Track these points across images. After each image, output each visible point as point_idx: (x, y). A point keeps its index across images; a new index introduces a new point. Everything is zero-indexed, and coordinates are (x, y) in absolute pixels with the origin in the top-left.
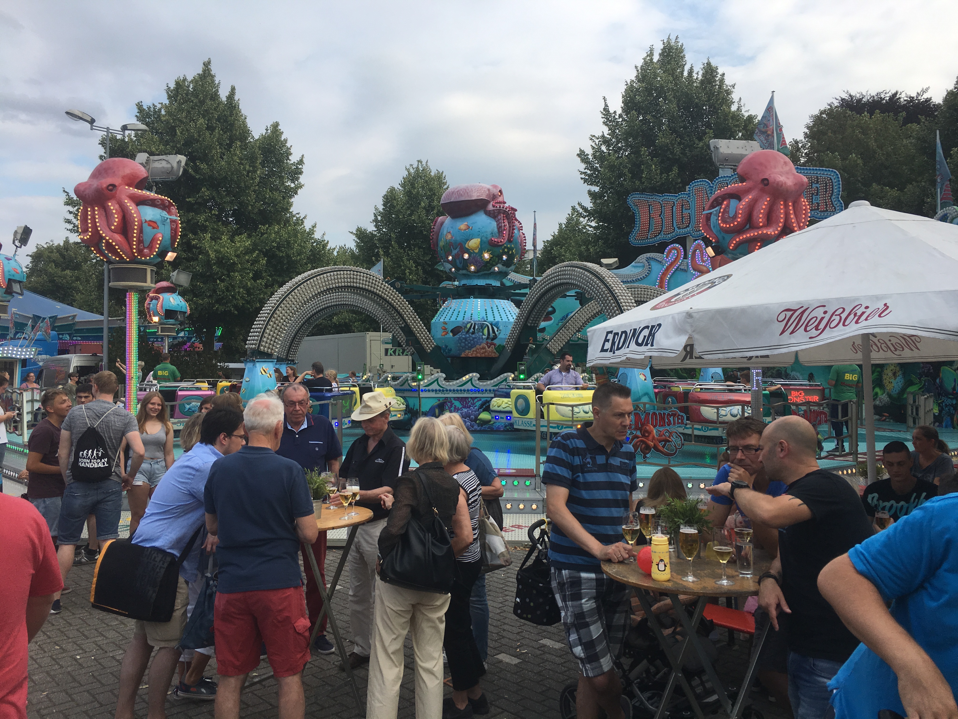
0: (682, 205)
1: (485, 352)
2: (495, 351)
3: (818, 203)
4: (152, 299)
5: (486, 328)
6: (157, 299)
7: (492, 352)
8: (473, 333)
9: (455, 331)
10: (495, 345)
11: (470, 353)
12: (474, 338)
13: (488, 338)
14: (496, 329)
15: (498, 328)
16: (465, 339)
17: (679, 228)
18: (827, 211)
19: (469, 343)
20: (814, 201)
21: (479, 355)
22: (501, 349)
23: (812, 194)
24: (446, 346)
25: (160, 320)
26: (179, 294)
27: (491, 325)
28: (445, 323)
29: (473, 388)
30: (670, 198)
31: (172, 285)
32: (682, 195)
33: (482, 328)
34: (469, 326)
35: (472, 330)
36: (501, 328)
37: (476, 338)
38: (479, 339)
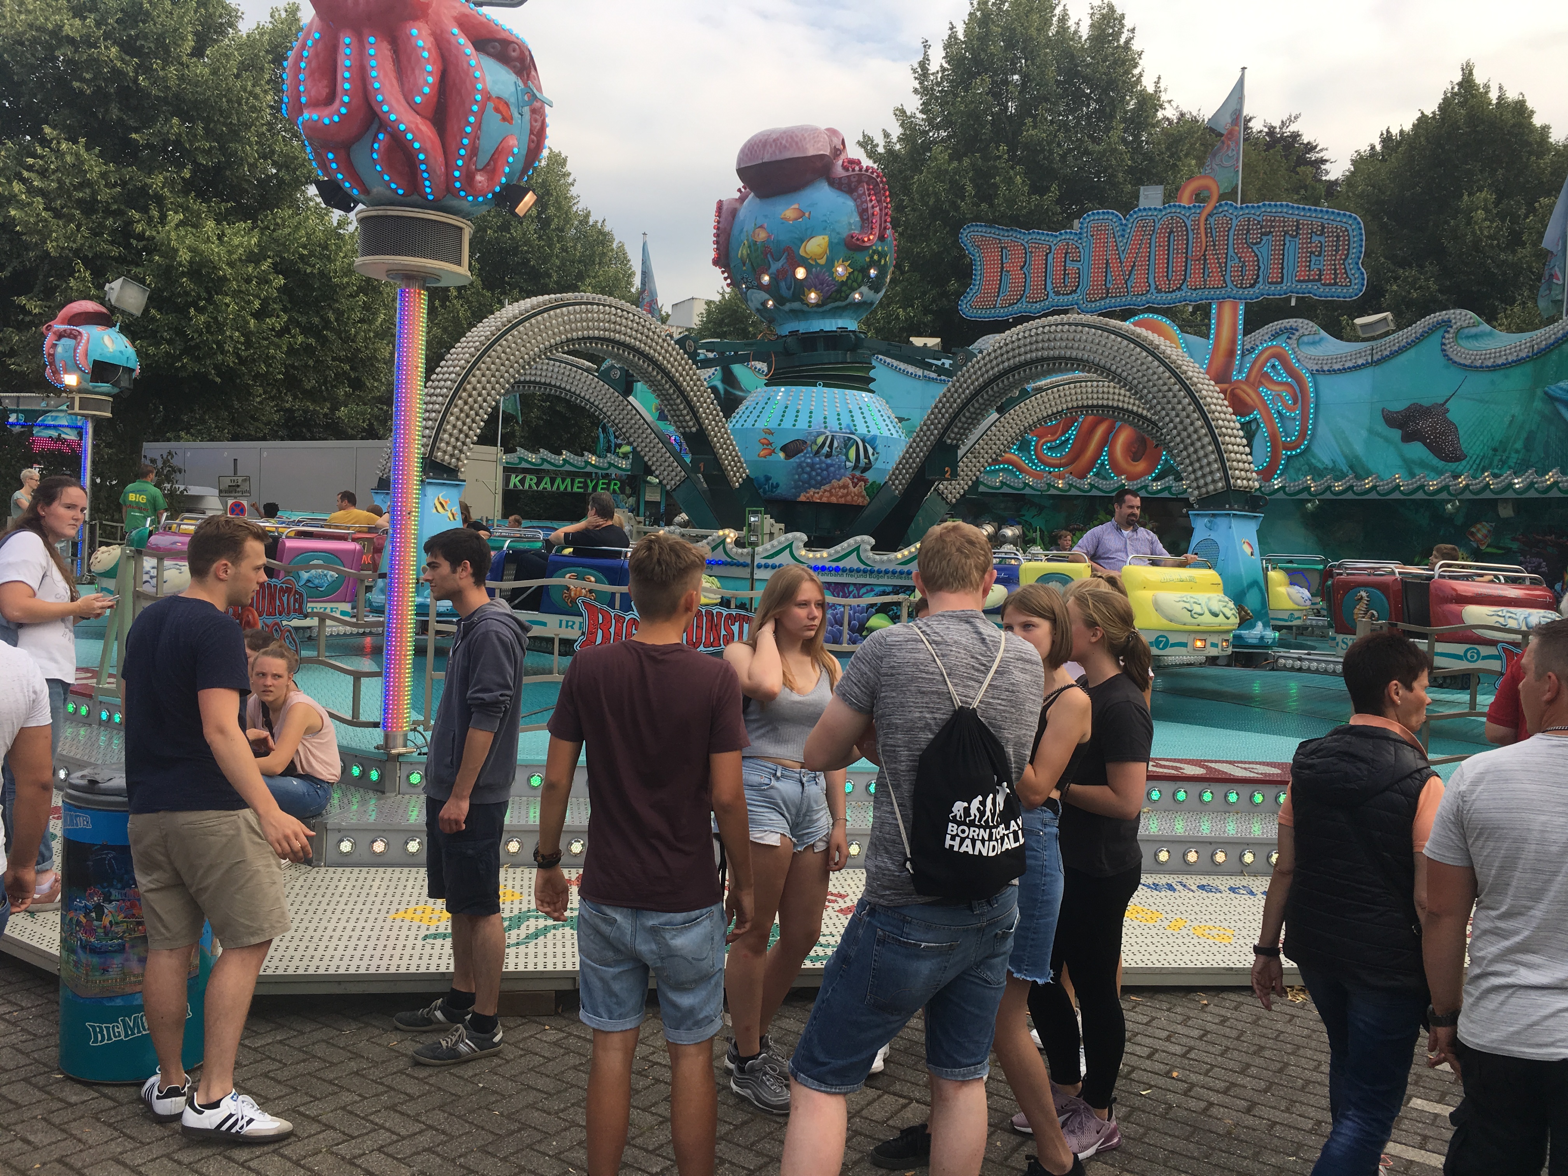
0: (1066, 253)
1: (847, 494)
2: (864, 493)
3: (1320, 270)
4: (60, 336)
5: (854, 448)
6: (75, 338)
7: (859, 495)
8: (829, 455)
9: (792, 449)
10: (866, 481)
11: (817, 495)
12: (829, 466)
13: (855, 467)
14: (870, 451)
15: (874, 449)
16: (812, 466)
17: (1057, 293)
18: (1336, 284)
19: (818, 474)
20: (1312, 266)
21: (834, 500)
22: (875, 490)
23: (1311, 253)
24: (768, 479)
25: (79, 383)
26: (122, 330)
27: (863, 441)
28: (770, 432)
29: (862, 567)
30: (1043, 237)
31: (104, 310)
32: (1065, 235)
33: (846, 445)
34: (820, 440)
35: (826, 449)
36: (880, 449)
37: (832, 465)
38: (840, 468)
